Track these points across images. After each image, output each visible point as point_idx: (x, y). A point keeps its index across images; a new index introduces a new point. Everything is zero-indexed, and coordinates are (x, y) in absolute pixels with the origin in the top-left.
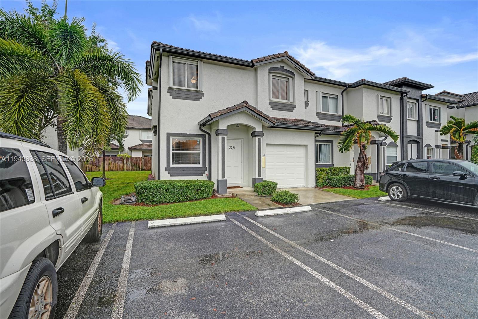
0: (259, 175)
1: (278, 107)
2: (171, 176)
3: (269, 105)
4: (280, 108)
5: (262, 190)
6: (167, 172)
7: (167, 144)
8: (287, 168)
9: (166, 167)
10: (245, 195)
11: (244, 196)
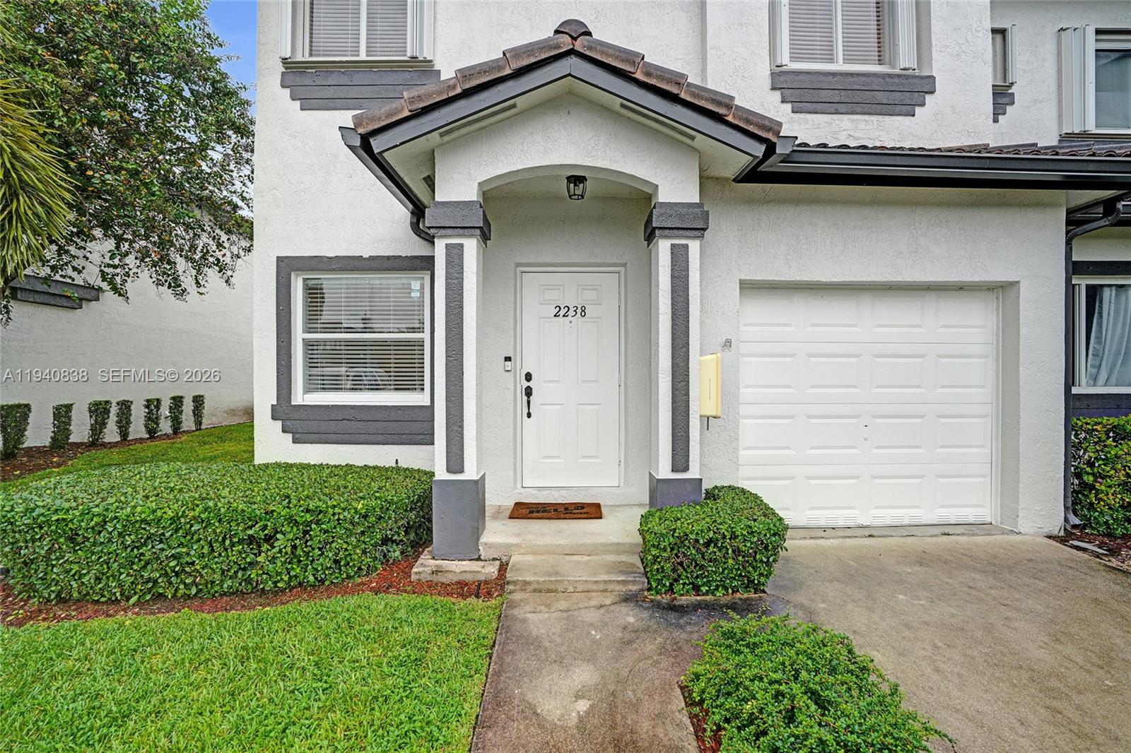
0: (680, 460)
1: (824, 95)
2: (294, 442)
3: (773, 89)
4: (837, 99)
5: (668, 566)
6: (279, 423)
7: (278, 307)
8: (875, 417)
9: (275, 403)
10: (560, 588)
11: (549, 591)
